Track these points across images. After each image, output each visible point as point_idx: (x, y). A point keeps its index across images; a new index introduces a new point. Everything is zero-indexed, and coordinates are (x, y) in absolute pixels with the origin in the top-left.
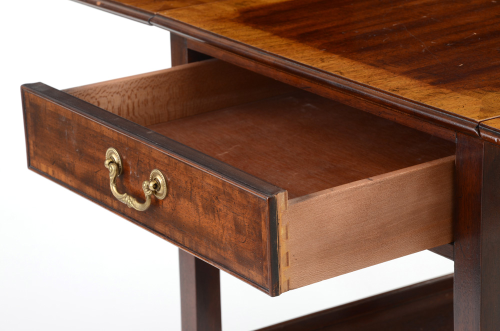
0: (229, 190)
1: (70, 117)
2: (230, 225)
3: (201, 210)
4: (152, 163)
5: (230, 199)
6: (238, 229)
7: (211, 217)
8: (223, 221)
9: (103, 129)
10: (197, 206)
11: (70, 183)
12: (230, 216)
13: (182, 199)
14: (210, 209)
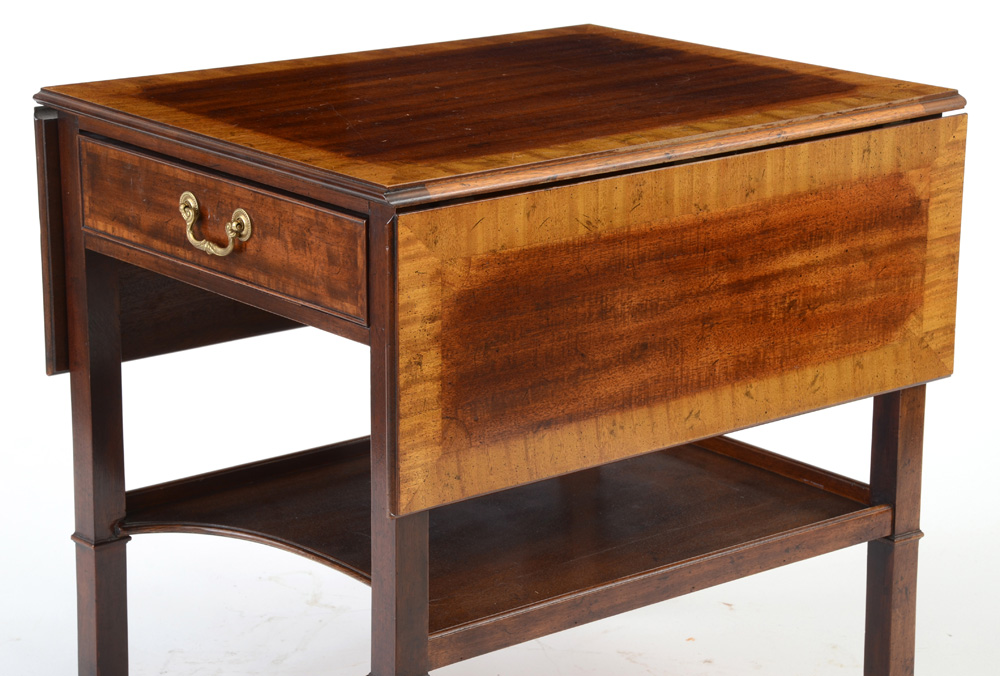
0: (321, 219)
1: (137, 164)
2: (323, 257)
3: (290, 246)
4: (235, 202)
5: (323, 228)
6: (332, 260)
7: (302, 251)
8: (314, 254)
9: (178, 171)
10: (286, 242)
11: (133, 239)
12: (323, 247)
13: (269, 238)
14: (301, 243)
